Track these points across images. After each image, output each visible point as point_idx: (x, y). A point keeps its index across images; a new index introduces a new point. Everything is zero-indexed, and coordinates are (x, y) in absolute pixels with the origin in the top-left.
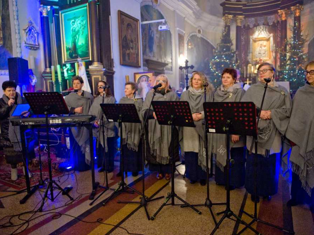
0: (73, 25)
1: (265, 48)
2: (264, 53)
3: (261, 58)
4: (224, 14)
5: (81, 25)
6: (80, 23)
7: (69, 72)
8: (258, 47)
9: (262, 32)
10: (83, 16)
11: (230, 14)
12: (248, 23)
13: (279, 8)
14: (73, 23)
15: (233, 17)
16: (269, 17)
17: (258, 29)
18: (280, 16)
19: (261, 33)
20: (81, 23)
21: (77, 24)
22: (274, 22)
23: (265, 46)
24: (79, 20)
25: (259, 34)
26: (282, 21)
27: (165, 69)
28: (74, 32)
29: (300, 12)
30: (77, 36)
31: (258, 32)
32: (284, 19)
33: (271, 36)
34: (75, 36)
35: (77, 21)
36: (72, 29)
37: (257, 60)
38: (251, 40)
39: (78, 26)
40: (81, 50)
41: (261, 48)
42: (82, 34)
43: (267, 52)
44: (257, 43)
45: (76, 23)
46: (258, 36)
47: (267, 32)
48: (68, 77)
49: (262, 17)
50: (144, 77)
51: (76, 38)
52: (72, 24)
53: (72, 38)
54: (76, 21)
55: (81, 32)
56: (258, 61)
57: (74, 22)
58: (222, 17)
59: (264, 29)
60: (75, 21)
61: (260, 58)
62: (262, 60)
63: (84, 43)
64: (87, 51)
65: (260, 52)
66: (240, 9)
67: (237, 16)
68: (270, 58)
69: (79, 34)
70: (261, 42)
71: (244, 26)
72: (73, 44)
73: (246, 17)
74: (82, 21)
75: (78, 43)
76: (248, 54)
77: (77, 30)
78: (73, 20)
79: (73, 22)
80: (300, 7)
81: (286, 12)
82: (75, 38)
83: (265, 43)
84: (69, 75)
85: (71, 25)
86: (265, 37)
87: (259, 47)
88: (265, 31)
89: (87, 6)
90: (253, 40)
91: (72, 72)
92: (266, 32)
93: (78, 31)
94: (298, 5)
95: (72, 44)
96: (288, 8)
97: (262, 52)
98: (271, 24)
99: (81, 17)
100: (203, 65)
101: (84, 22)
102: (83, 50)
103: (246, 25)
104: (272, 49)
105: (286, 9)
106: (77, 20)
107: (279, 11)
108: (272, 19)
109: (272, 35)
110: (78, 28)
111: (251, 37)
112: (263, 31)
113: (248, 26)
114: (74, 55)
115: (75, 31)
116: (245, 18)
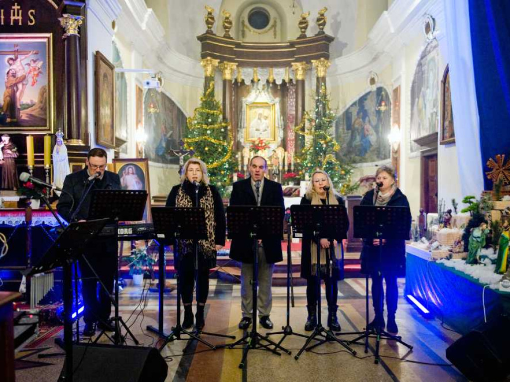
0: (11, 65)
1: (267, 121)
2: (266, 130)
3: (262, 139)
4: (204, 56)
5: (31, 68)
6: (29, 65)
7: (9, 151)
8: (255, 118)
9: (263, 93)
10: (36, 53)
11: (215, 57)
12: (243, 77)
13: (294, 59)
14: (11, 62)
15: (219, 63)
16: (276, 70)
17: (255, 87)
18: (295, 72)
19: (260, 95)
20: (32, 65)
21: (21, 64)
22: (284, 81)
23: (266, 118)
24: (26, 57)
25: (257, 96)
26: (297, 81)
27: (120, 150)
28: (12, 78)
29: (325, 71)
30: (20, 86)
31: (256, 92)
32: (300, 77)
33: (277, 102)
34: (16, 85)
35: (21, 60)
36: (9, 72)
37: (254, 142)
38: (244, 105)
39: (24, 69)
40: (29, 113)
41: (259, 121)
42: (33, 85)
43: (269, 128)
44: (254, 110)
45: (18, 62)
46: (256, 99)
47: (270, 94)
48: (3, 160)
49: (265, 70)
50: (131, 168)
51: (18, 89)
52: (8, 62)
53: (7, 88)
54: (19, 60)
55: (30, 80)
56: (257, 143)
57: (14, 60)
58: (201, 61)
59: (266, 89)
60: (16, 58)
61: (259, 138)
62: (264, 141)
63: (36, 100)
64: (43, 117)
65: (257, 128)
66: (231, 51)
67: (225, 62)
68: (274, 140)
69: (24, 82)
70: (260, 111)
71: (236, 80)
72: (8, 98)
73: (241, 65)
74: (34, 61)
75: (20, 100)
76: (239, 129)
77: (19, 75)
78: (13, 56)
79: (11, 59)
80: (326, 62)
81: (304, 66)
82: (15, 88)
83: (265, 112)
84: (5, 156)
85: (8, 64)
86: (267, 103)
87: (257, 117)
88: (266, 93)
89: (49, 38)
90: (247, 105)
91: (14, 152)
92: (268, 93)
93: (24, 78)
94: (322, 59)
95: (5, 98)
96: (308, 60)
97: (262, 127)
98: (279, 82)
99: (32, 53)
100: (164, 145)
101: (40, 64)
102: (33, 113)
103: (240, 80)
104: (278, 124)
105: (304, 62)
106: (20, 57)
107: (293, 64)
108: (280, 75)
109: (277, 100)
110: (22, 71)
111: (244, 99)
112: (265, 92)
113: (243, 81)
114: (8, 120)
115: (14, 75)
116: (237, 66)
